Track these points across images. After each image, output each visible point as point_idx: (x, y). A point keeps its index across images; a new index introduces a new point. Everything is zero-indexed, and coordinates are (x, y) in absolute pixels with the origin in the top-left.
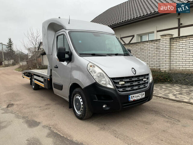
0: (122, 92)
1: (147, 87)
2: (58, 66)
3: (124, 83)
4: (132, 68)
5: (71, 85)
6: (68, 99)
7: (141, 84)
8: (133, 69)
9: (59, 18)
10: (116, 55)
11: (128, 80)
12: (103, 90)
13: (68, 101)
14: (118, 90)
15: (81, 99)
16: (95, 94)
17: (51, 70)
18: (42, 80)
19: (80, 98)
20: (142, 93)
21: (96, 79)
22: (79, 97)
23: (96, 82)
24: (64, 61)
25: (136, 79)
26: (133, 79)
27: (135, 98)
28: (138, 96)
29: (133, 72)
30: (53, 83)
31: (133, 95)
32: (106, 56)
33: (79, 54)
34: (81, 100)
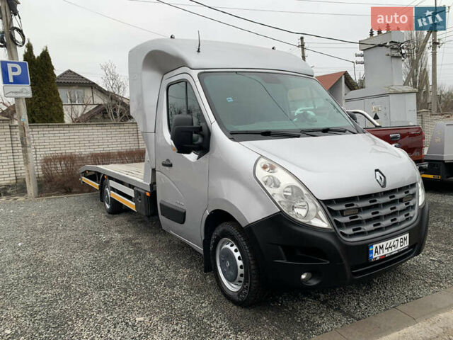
0: (351, 236)
1: (411, 218)
2: (171, 161)
4: (377, 170)
5: (211, 213)
6: (200, 249)
7: (397, 211)
8: (377, 173)
9: (171, 37)
10: (326, 131)
11: (367, 203)
12: (301, 233)
13: (202, 253)
14: (341, 233)
15: (236, 251)
16: (278, 245)
17: (154, 170)
18: (131, 192)
19: (233, 249)
20: (403, 237)
21: (280, 202)
22: (232, 246)
23: (282, 211)
24: (189, 153)
25: (387, 199)
27: (386, 252)
28: (392, 245)
29: (380, 180)
30: (160, 204)
31: (381, 244)
32: (298, 136)
33: (229, 134)
34: (237, 255)
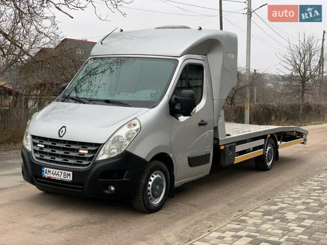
3: (43, 146)
7: (72, 157)
11: (50, 144)
20: (67, 172)
25: (63, 146)
26: (58, 145)
28: (57, 173)
